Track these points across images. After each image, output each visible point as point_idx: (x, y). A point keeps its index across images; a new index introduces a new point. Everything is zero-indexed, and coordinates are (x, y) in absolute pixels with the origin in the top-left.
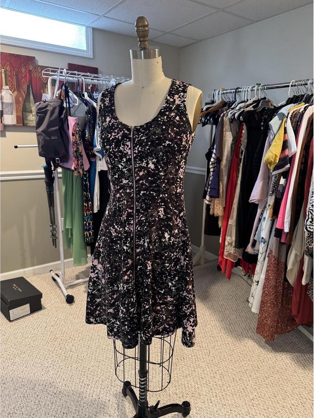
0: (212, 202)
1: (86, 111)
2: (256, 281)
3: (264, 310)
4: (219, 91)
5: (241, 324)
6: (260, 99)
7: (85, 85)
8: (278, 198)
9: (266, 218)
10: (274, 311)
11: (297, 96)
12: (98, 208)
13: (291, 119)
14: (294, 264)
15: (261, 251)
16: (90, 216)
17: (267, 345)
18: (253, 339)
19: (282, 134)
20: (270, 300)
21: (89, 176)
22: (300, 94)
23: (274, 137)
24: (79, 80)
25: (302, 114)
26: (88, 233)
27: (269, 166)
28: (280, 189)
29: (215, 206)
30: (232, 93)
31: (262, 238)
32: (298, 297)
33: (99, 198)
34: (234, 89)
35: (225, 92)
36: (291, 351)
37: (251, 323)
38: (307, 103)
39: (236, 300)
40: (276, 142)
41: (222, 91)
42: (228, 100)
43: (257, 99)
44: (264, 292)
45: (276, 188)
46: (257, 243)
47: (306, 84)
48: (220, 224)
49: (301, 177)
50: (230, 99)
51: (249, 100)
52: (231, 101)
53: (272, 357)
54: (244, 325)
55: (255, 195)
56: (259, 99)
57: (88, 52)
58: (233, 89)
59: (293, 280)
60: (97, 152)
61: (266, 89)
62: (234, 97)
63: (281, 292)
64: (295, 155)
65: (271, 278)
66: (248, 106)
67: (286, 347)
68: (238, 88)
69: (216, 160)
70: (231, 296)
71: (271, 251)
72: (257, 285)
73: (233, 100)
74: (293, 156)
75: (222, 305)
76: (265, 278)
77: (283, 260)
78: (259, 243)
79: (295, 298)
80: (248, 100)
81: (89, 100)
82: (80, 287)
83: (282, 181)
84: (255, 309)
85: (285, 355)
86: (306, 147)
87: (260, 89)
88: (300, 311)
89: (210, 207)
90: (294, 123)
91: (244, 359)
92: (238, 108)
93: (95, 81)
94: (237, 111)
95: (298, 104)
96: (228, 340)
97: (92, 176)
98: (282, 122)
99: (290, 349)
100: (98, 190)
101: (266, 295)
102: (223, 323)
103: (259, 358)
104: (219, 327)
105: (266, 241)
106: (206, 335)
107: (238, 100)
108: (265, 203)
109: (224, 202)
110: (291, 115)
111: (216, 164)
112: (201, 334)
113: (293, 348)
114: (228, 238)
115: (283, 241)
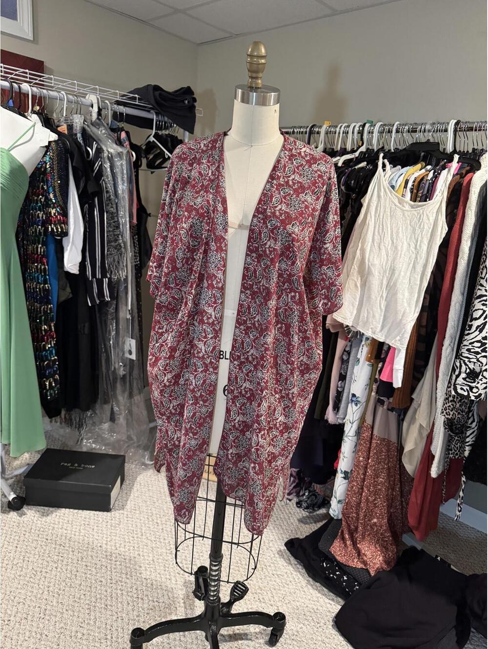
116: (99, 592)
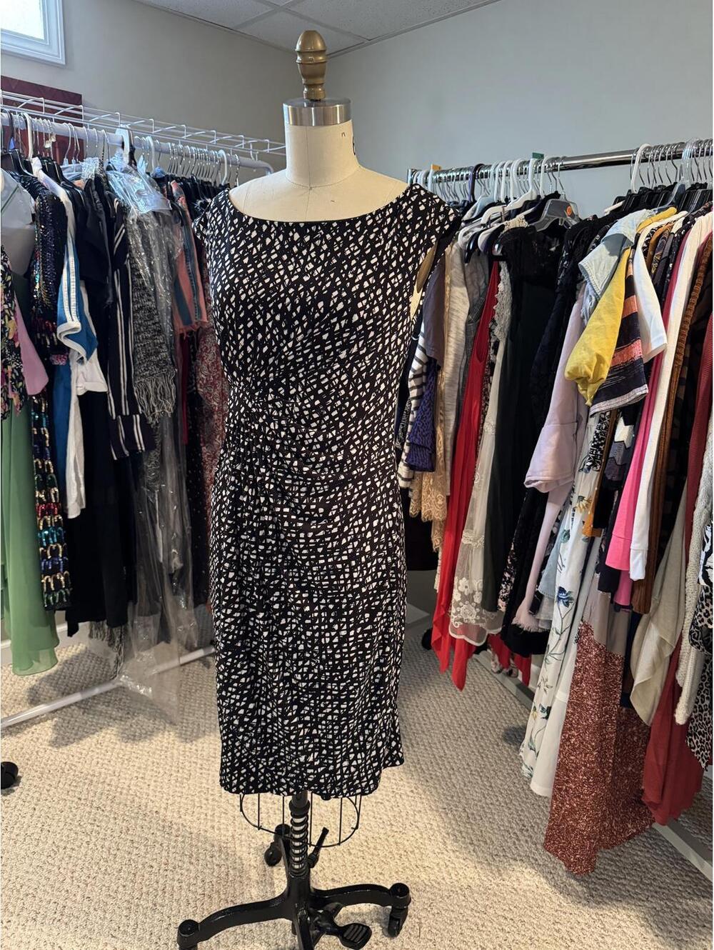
0: (416, 481)
1: (33, 212)
2: (543, 708)
3: (566, 790)
4: (427, 174)
5: (496, 817)
6: (543, 197)
7: (35, 134)
8: (611, 481)
9: (573, 534)
10: (597, 795)
11: (650, 190)
12: (81, 504)
13: (645, 254)
14: (654, 668)
15: (557, 625)
16: (55, 528)
17: (573, 881)
18: (535, 864)
19: (618, 296)
20: (585, 766)
21: (50, 411)
22: (659, 183)
23: (597, 302)
24: (11, 119)
25: (680, 240)
26: (51, 580)
27: (580, 388)
28: (616, 454)
29: (424, 494)
30: (462, 179)
31: (562, 590)
32: (662, 753)
33: (81, 476)
34: (469, 169)
35: (442, 175)
36: (636, 893)
37: (522, 810)
38: (683, 210)
39: (476, 737)
40: (600, 319)
41: (435, 174)
42: (451, 200)
43: (534, 198)
44: (569, 739)
45: (602, 452)
46: (546, 600)
47: (678, 156)
48: (436, 540)
49: (677, 423)
50: (456, 195)
51: (512, 200)
52: (461, 202)
53: (591, 923)
54: (506, 819)
55: (540, 469)
56: (539, 197)
57: (50, 47)
58: (465, 169)
59: (648, 709)
60: (67, 336)
61: (561, 170)
62: (469, 191)
63: (612, 738)
64: (660, 357)
65: (589, 703)
66: (510, 215)
67: (624, 882)
68: (479, 167)
69: (425, 367)
70: (463, 728)
71: (587, 629)
72: (547, 718)
73: (467, 199)
74: (653, 359)
75: (441, 757)
76: (570, 703)
77: (619, 651)
78: (552, 602)
79: (654, 758)
80: (507, 200)
81: (45, 180)
82: (38, 727)
83: (623, 432)
84: (541, 785)
85: (624, 908)
86: (693, 337)
87: (542, 170)
88: (667, 791)
89: (410, 494)
90: (655, 265)
91: (517, 937)
92: (484, 220)
93: (66, 128)
94: (482, 228)
95: (660, 211)
96: (469, 875)
97: (59, 410)
98: (619, 261)
99: (634, 888)
100: (77, 451)
101: (574, 750)
102: (450, 816)
103: (558, 931)
104: (439, 831)
105: (571, 599)
106: (407, 864)
107: (480, 201)
108: (568, 491)
109: (449, 482)
110: (646, 242)
111: (424, 377)
112: (392, 863)
113: (641, 882)
114: (461, 582)
115: (622, 602)
116: (147, 883)
